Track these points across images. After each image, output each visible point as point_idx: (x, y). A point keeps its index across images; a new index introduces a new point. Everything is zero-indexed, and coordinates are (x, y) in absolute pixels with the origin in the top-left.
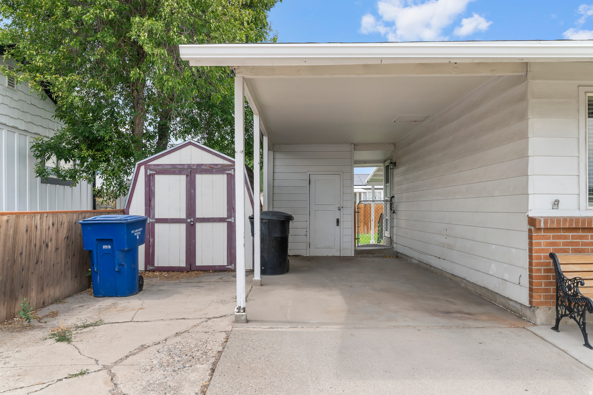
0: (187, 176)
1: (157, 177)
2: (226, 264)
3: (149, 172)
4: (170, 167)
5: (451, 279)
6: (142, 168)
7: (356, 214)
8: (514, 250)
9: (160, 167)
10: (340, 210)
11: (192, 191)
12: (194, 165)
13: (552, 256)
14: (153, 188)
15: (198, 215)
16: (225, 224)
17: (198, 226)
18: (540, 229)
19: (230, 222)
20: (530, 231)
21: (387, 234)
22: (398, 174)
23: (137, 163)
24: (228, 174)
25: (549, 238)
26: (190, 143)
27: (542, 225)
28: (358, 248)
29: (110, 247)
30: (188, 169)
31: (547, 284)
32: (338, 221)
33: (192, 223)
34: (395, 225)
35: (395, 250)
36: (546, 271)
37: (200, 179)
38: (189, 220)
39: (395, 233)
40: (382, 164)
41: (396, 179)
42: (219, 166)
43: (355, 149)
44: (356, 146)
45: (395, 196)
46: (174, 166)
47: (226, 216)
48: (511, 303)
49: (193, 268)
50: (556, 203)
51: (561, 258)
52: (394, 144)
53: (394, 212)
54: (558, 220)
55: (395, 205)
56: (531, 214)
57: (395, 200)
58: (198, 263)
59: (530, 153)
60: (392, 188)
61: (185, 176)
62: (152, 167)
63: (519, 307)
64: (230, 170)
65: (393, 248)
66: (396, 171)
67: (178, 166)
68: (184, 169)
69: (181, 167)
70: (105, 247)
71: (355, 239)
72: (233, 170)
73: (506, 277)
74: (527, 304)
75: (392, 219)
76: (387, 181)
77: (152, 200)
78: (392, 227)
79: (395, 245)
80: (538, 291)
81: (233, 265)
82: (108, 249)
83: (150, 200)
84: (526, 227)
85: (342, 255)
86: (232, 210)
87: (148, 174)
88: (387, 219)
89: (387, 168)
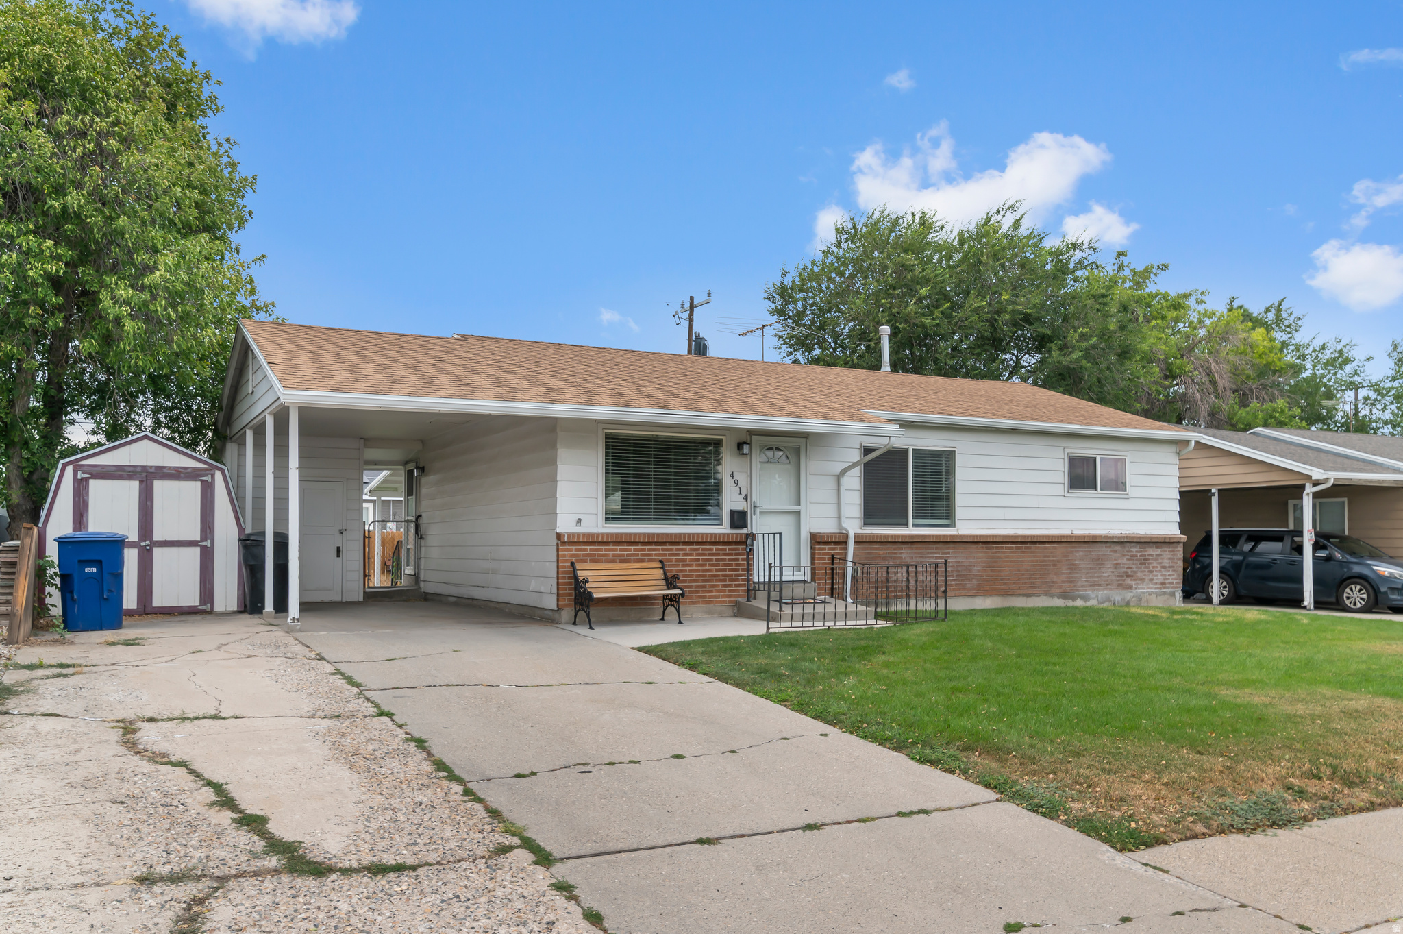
0: (141, 482)
1: (92, 482)
2: (197, 603)
3: (80, 475)
4: (114, 469)
5: (496, 608)
6: (69, 469)
7: (367, 540)
8: (547, 563)
9: (98, 469)
10: (341, 533)
11: (149, 503)
12: (151, 467)
13: (572, 564)
14: (85, 498)
15: (157, 536)
16: (198, 550)
17: (157, 552)
18: (565, 542)
19: (206, 546)
20: (557, 544)
21: (408, 570)
22: (428, 484)
23: (62, 462)
24: (202, 481)
25: (572, 550)
26: (146, 437)
27: (566, 540)
28: (368, 590)
29: (95, 570)
30: (142, 472)
31: (570, 589)
32: (339, 550)
33: (148, 548)
34: (422, 554)
35: (422, 590)
36: (569, 578)
37: (159, 486)
38: (143, 544)
39: (422, 567)
40: (401, 467)
41: (424, 491)
42: (189, 470)
43: (365, 446)
44: (368, 441)
45: (423, 514)
46: (120, 468)
47: (198, 538)
48: (546, 612)
49: (148, 610)
50: (579, 521)
51: (578, 566)
52: (423, 441)
53: (421, 538)
54: (579, 535)
55: (422, 528)
56: (559, 530)
57: (423, 521)
58: (157, 602)
59: (559, 478)
60: (418, 503)
61: (137, 483)
62: (85, 469)
63: (550, 613)
64: (206, 475)
65: (420, 588)
66: (424, 480)
67: (127, 468)
68: (137, 472)
69: (132, 469)
70: (88, 570)
71: (365, 576)
72: (210, 476)
73: (542, 589)
74: (556, 609)
75: (418, 547)
76: (410, 492)
77: (85, 515)
78: (418, 559)
79: (422, 584)
80: (563, 595)
81: (209, 605)
82: (92, 573)
83: (82, 516)
84: (555, 541)
85: (344, 600)
86: (208, 531)
87: (79, 477)
88: (408, 549)
89: (410, 473)
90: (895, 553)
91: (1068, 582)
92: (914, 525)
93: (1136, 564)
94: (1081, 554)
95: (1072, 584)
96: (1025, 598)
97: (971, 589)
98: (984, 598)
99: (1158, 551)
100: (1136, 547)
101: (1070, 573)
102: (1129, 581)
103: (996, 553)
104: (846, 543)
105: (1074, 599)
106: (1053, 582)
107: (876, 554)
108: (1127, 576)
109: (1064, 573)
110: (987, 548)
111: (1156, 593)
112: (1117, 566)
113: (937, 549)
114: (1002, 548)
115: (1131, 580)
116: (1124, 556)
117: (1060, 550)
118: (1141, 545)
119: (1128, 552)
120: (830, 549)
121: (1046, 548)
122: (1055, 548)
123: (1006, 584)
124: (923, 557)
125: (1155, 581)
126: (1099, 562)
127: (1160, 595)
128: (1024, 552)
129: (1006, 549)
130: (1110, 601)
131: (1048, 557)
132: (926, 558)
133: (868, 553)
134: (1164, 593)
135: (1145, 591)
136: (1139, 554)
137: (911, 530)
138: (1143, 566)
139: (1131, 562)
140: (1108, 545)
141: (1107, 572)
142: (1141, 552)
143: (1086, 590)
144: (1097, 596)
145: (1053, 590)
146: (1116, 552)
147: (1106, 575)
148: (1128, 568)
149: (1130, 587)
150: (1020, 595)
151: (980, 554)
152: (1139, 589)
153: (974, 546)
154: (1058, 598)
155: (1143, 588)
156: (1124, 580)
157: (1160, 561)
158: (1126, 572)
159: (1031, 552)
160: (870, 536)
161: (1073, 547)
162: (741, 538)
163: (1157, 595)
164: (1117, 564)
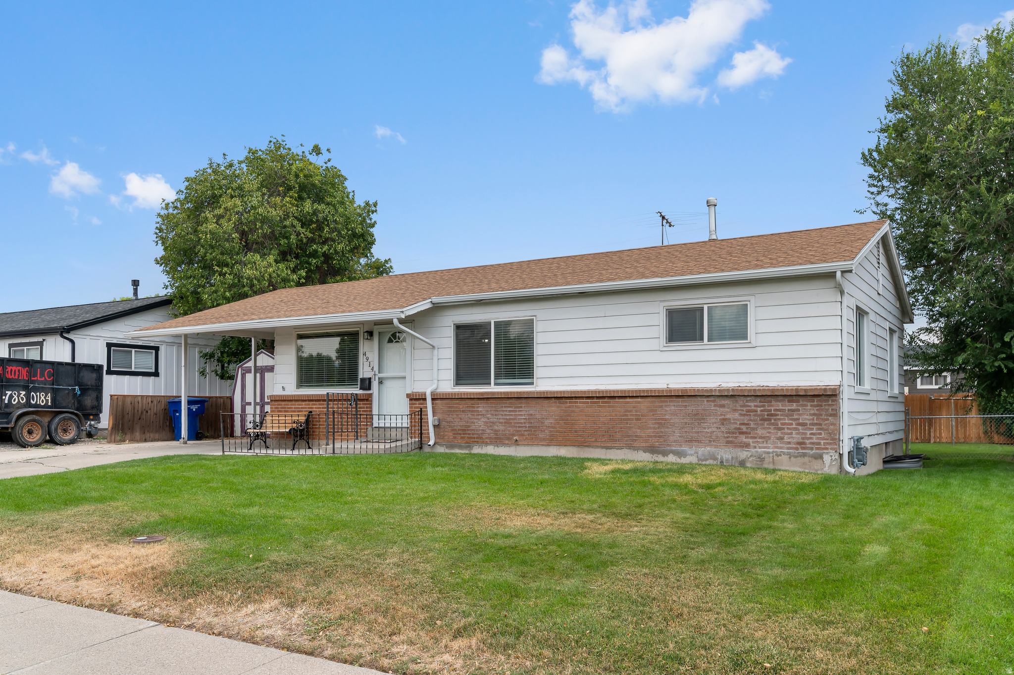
1: (246, 374)
6: (240, 369)
50: (283, 388)
62: (244, 369)
87: (242, 373)
90: (473, 407)
91: (655, 436)
92: (496, 384)
93: (754, 420)
94: (673, 408)
95: (661, 440)
96: (604, 450)
97: (544, 439)
98: (558, 447)
99: (794, 406)
100: (753, 401)
101: (658, 428)
102: (743, 439)
103: (570, 407)
104: (425, 399)
105: (665, 454)
106: (636, 436)
107: (456, 407)
108: (741, 433)
109: (650, 428)
110: (560, 403)
111: (789, 454)
112: (724, 421)
113: (511, 403)
114: (576, 403)
115: (746, 438)
116: (735, 410)
117: (644, 404)
118: (763, 399)
119: (741, 406)
120: (419, 404)
121: (628, 403)
122: (639, 402)
123: (580, 436)
124: (497, 411)
125: (786, 440)
126: (699, 418)
127: (796, 457)
128: (601, 407)
129: (580, 404)
130: (715, 459)
131: (630, 411)
132: (500, 411)
133: (450, 407)
134: (804, 455)
135: (771, 450)
136: (759, 409)
137: (493, 388)
138: (766, 423)
139: (748, 418)
140: (712, 399)
141: (711, 426)
142: (764, 406)
143: (681, 446)
144: (697, 453)
145: (636, 444)
146: (723, 406)
147: (709, 430)
148: (741, 424)
149: (747, 445)
150: (597, 447)
151: (554, 409)
152: (760, 448)
153: (546, 401)
154: (645, 452)
155: (769, 448)
156: (736, 438)
157: (795, 417)
158: (739, 429)
159: (609, 407)
160: (458, 394)
161: (662, 402)
162: (360, 396)
163: (790, 456)
164: (725, 419)
